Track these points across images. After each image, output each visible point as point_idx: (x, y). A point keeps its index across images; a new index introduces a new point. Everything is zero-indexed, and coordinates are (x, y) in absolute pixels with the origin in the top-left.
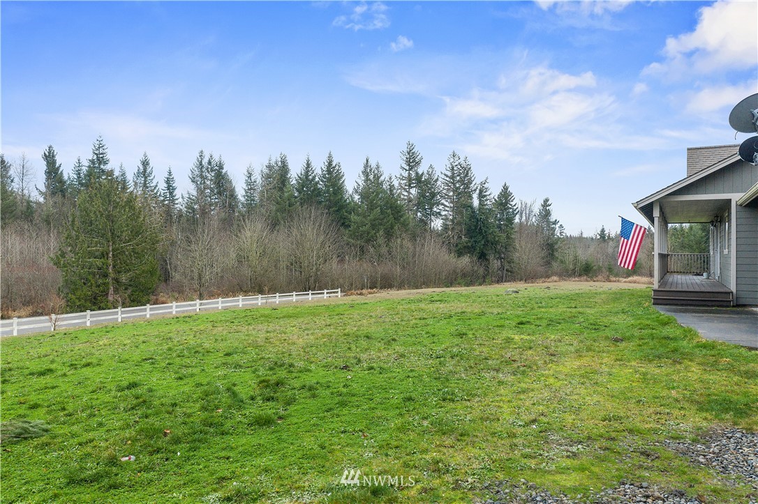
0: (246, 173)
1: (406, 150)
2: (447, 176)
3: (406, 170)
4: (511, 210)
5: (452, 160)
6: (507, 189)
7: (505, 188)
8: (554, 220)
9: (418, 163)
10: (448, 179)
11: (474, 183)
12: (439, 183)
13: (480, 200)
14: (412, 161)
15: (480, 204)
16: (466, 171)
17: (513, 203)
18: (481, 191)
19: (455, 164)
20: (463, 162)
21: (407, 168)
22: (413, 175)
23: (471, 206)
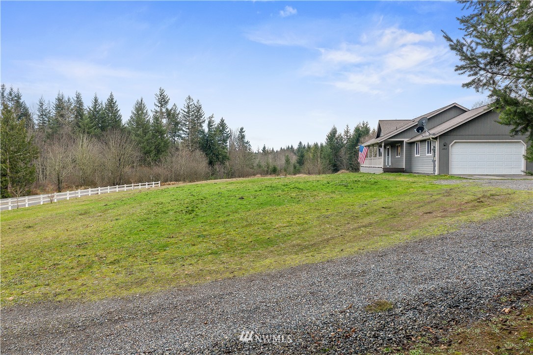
0: (39, 103)
1: (158, 93)
2: (185, 112)
3: (159, 107)
4: (226, 135)
5: (188, 101)
6: (223, 122)
7: (222, 121)
8: (246, 141)
9: (167, 103)
10: (185, 114)
11: (203, 117)
12: (180, 116)
13: (209, 128)
14: (163, 100)
15: (209, 130)
16: (199, 109)
17: (227, 130)
18: (209, 123)
19: (190, 104)
20: (196, 104)
21: (160, 105)
22: (164, 110)
23: (203, 132)
